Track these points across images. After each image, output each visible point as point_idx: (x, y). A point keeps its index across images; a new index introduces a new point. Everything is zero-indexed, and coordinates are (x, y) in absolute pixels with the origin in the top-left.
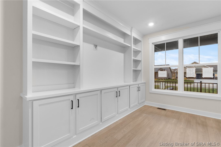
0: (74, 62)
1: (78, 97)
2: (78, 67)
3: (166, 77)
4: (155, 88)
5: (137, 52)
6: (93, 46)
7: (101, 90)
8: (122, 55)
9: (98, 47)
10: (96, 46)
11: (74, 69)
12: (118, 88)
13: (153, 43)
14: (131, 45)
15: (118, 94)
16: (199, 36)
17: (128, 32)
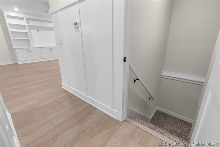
1: (30, 49)
2: (29, 39)
7: (40, 48)
10: (39, 30)
12: (50, 47)
15: (51, 50)
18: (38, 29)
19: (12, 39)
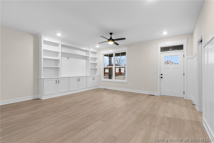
0: (58, 66)
1: (59, 79)
2: (59, 68)
3: (118, 72)
4: (104, 78)
5: (95, 59)
6: (67, 58)
7: (69, 78)
8: (85, 61)
9: (69, 58)
10: (68, 58)
11: (58, 69)
12: (79, 77)
13: (103, 54)
14: (89, 55)
15: (79, 80)
16: (120, 52)
17: (88, 49)
18: (68, 56)
19: (42, 66)
